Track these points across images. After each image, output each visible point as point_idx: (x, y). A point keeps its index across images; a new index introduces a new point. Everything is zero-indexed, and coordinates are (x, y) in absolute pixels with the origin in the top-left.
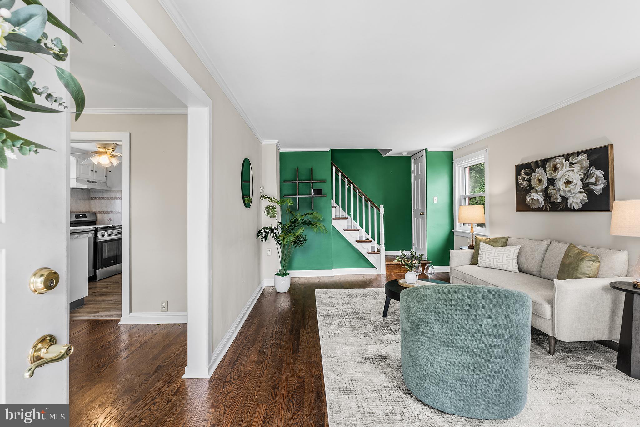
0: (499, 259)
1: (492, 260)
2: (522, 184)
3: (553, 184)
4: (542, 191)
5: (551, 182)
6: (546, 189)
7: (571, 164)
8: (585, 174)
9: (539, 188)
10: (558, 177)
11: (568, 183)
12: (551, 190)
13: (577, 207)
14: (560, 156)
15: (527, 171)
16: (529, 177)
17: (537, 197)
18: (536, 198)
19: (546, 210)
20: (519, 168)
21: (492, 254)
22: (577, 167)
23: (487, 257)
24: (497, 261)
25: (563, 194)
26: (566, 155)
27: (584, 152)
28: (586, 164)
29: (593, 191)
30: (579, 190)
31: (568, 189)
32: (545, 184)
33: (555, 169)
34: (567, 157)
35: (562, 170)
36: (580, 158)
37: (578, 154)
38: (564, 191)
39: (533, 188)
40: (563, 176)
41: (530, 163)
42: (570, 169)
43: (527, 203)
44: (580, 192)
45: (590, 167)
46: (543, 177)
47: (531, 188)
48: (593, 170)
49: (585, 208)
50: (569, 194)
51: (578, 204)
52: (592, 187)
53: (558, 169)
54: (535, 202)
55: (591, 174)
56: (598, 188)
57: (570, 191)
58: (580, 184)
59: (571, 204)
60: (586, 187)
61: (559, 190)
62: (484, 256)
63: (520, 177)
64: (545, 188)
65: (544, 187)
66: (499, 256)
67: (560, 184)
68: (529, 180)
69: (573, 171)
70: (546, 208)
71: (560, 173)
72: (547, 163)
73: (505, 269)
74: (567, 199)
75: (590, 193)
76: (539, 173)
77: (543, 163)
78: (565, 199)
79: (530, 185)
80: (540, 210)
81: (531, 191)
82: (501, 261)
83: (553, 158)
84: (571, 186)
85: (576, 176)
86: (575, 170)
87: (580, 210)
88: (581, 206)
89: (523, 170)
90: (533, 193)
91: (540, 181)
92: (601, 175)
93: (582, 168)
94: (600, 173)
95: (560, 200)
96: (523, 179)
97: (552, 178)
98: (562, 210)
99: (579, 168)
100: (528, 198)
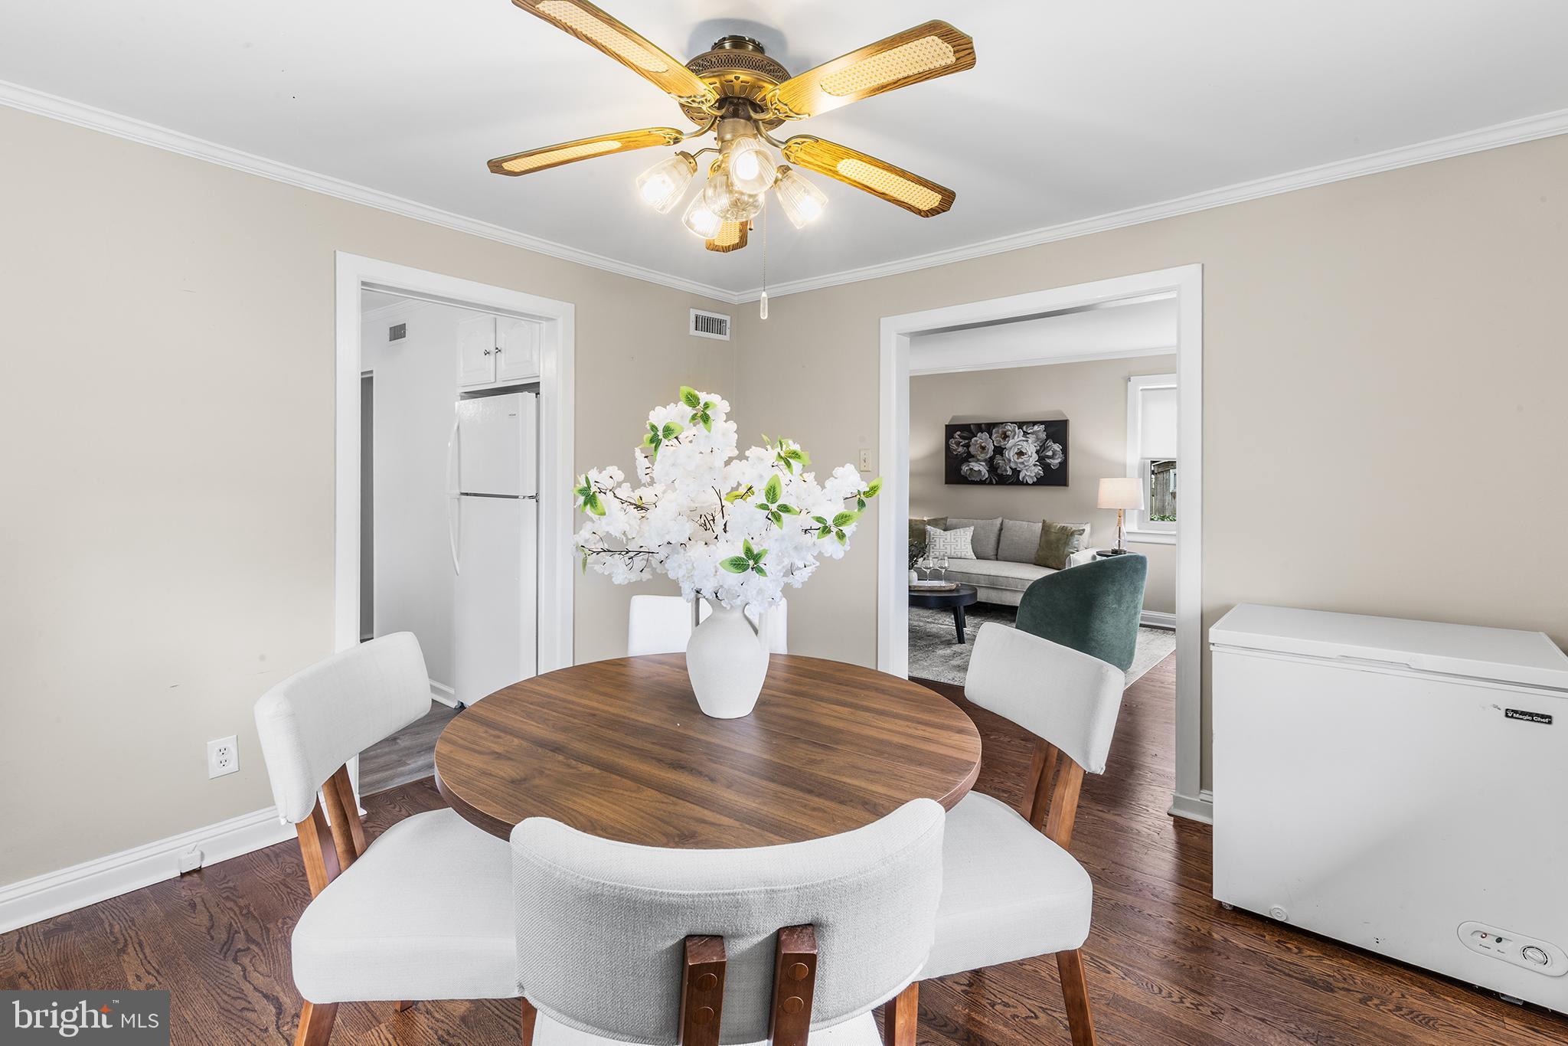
0: (957, 546)
1: (948, 547)
2: (955, 450)
3: (1002, 454)
4: (985, 461)
5: (999, 451)
6: (992, 459)
7: (1025, 433)
8: (1041, 447)
9: (981, 457)
10: (1009, 445)
11: (1020, 454)
12: (998, 460)
13: (1030, 481)
14: (1012, 423)
15: (964, 435)
16: (967, 441)
17: (980, 467)
18: (976, 469)
19: (990, 483)
20: (951, 430)
21: (948, 540)
22: (1031, 438)
23: (942, 544)
24: (955, 549)
25: (1013, 466)
26: (1019, 423)
27: (1042, 423)
28: (1043, 436)
29: (1049, 465)
30: (1033, 462)
31: (1020, 460)
32: (990, 453)
33: (1005, 437)
34: (1020, 425)
35: (1013, 438)
36: (1036, 428)
37: (1034, 423)
38: (1016, 462)
39: (973, 456)
40: (1015, 445)
41: (969, 425)
42: (1024, 439)
43: (962, 474)
44: (1035, 465)
45: (1046, 440)
46: (988, 444)
47: (969, 457)
48: (1050, 443)
49: (1040, 482)
50: (1022, 466)
51: (1031, 477)
52: (1048, 461)
53: (1008, 437)
54: (975, 474)
55: (1048, 447)
56: (1055, 462)
57: (1023, 463)
58: (1035, 457)
59: (1024, 478)
60: (1042, 460)
61: (1010, 461)
62: (937, 543)
63: (952, 441)
64: (990, 458)
65: (988, 456)
66: (957, 541)
67: (1010, 454)
68: (968, 446)
69: (1027, 441)
70: (991, 480)
71: (1011, 442)
72: (994, 428)
73: (963, 556)
74: (1020, 471)
75: (1046, 467)
76: (981, 438)
77: (989, 427)
78: (1016, 472)
79: (969, 453)
80: (982, 483)
81: (970, 460)
82: (959, 547)
83: (1002, 423)
84: (1025, 458)
85: (1031, 448)
86: (1030, 441)
87: (1034, 484)
88: (1035, 480)
89: (958, 433)
90: (973, 461)
91: (983, 448)
92: (1058, 449)
93: (1038, 439)
94: (1057, 447)
95: (1009, 472)
96: (958, 444)
97: (1000, 447)
98: (1012, 484)
99: (1034, 439)
100: (965, 468)
